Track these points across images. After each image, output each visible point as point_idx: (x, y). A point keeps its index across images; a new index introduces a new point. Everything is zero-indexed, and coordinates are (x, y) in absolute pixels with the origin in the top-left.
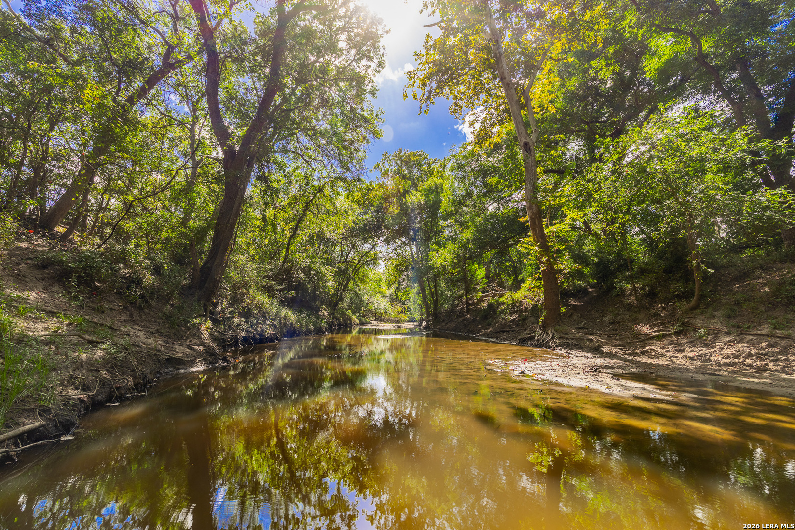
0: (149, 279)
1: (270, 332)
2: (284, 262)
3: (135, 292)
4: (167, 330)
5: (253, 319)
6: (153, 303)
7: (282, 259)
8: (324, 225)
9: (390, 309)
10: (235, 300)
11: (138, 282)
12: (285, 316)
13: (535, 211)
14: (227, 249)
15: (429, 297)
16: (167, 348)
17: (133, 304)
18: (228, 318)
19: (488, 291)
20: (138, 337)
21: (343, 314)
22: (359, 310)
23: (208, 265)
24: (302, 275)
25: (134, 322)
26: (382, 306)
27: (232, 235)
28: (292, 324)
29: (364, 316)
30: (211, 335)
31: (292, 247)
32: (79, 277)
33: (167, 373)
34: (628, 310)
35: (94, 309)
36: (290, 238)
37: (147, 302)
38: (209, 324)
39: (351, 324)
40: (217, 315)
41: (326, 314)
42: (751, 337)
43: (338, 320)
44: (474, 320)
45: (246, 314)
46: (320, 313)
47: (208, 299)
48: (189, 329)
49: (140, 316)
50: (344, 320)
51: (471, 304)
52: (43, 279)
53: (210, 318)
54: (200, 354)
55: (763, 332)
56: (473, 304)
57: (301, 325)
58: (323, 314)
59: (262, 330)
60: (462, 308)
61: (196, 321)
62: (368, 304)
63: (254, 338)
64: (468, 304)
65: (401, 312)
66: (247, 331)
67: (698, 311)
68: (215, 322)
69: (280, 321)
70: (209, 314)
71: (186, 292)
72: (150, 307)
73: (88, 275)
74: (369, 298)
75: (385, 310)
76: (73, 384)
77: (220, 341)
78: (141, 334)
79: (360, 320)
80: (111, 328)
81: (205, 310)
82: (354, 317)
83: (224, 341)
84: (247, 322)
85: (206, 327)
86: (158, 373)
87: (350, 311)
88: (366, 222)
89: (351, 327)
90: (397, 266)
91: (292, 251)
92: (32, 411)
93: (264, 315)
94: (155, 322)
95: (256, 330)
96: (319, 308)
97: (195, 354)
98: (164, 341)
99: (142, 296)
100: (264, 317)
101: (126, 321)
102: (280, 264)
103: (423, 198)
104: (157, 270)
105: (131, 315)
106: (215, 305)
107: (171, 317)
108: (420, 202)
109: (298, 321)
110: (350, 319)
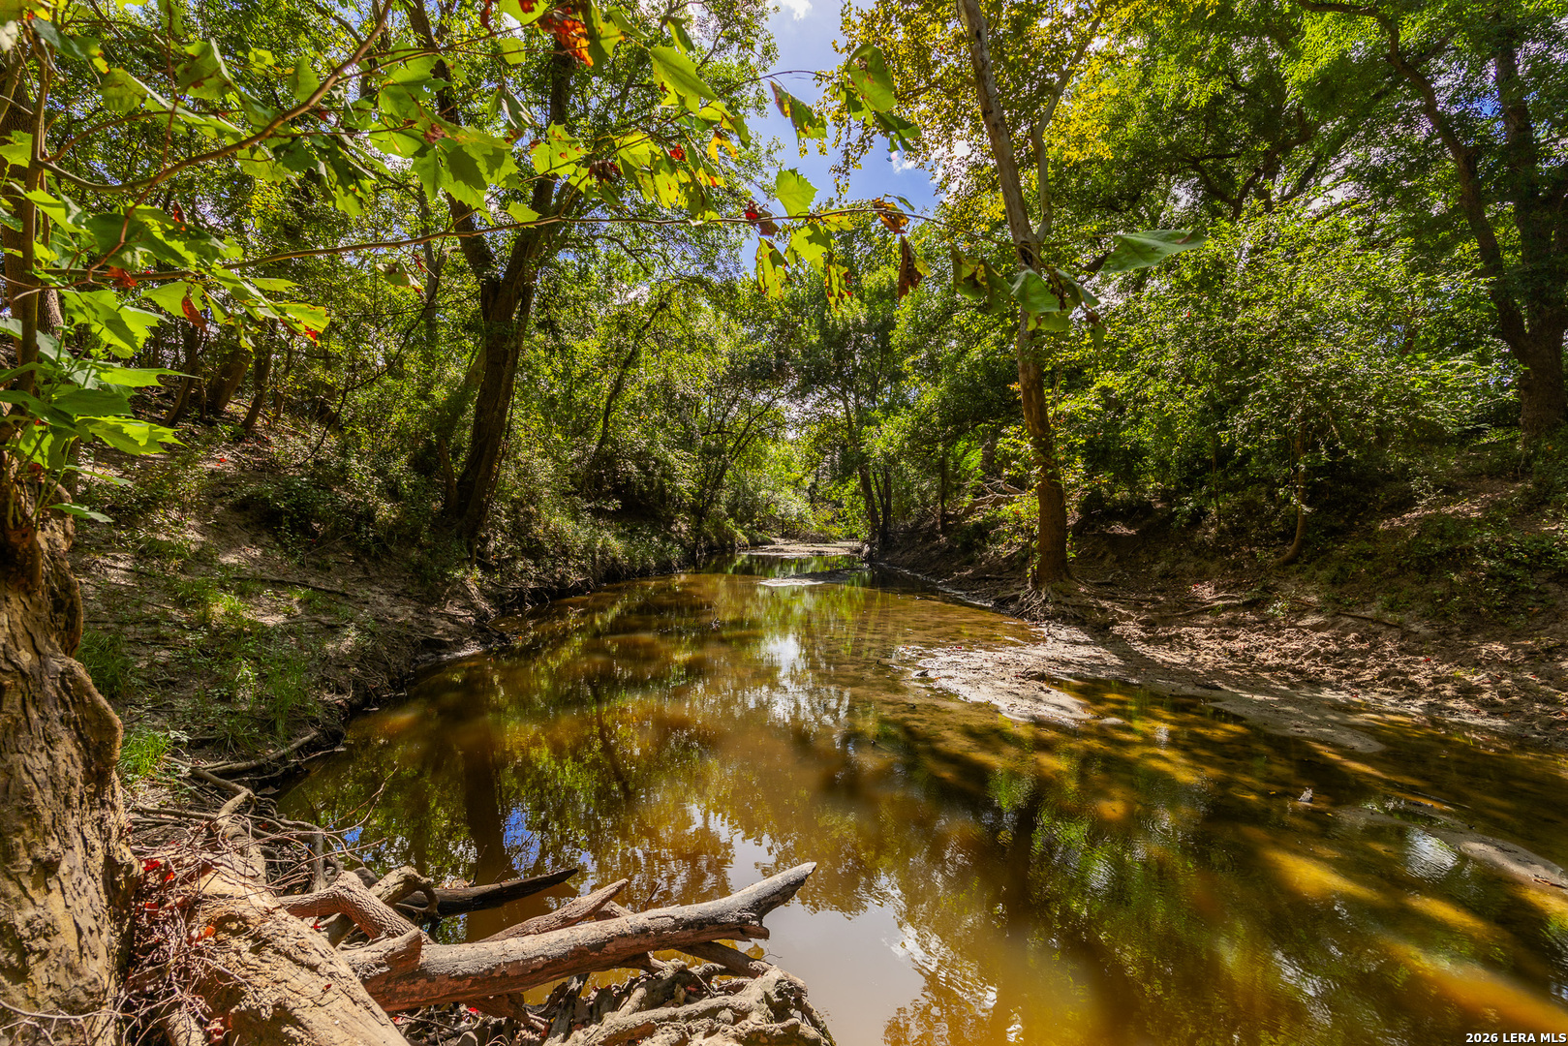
0: (385, 510)
1: (575, 578)
2: (600, 445)
3: (367, 533)
4: (417, 588)
5: (546, 560)
6: (393, 548)
7: (596, 438)
8: (673, 369)
9: (810, 516)
10: (518, 529)
11: (369, 516)
12: (603, 546)
13: (1032, 377)
14: (496, 452)
15: (877, 498)
16: (421, 622)
17: (366, 551)
18: (506, 560)
19: (984, 493)
20: (380, 604)
21: (719, 527)
22: (750, 517)
23: (469, 479)
24: (633, 468)
25: (371, 581)
26: (794, 510)
27: (502, 430)
28: (614, 559)
29: (760, 529)
30: (481, 589)
31: (614, 415)
32: (292, 521)
33: (425, 661)
34: (1196, 553)
35: (317, 566)
36: (611, 398)
37: (384, 546)
38: (478, 573)
39: (732, 546)
40: (488, 557)
41: (684, 528)
42: (1349, 620)
43: (707, 538)
44: (951, 550)
45: (534, 552)
46: (674, 528)
47: (473, 533)
48: (448, 584)
49: (378, 570)
50: (719, 539)
51: (950, 517)
52: (247, 526)
53: (478, 562)
54: (466, 628)
55: (1369, 614)
56: (955, 517)
57: (632, 559)
58: (680, 531)
59: (563, 577)
60: (935, 524)
61: (459, 574)
62: (767, 506)
63: (550, 591)
64: (945, 517)
65: (833, 521)
66: (538, 580)
67: (1294, 567)
68: (486, 568)
69: (593, 558)
70: (476, 557)
71: (440, 523)
72: (390, 554)
73: (302, 516)
74: (770, 493)
75: (801, 518)
76: (327, 686)
77: (496, 598)
78: (383, 599)
79: (751, 537)
80: (343, 594)
81: (470, 551)
82: (739, 532)
83: (503, 598)
84: (537, 565)
85: (473, 579)
86: (415, 661)
87: (731, 520)
88: (755, 358)
89: (733, 552)
90: (820, 438)
91: (615, 422)
92: (301, 721)
93: (565, 551)
94: (399, 577)
95: (552, 577)
96: (672, 518)
97: (460, 630)
98: (416, 611)
99: (377, 539)
100: (565, 553)
101: (360, 580)
102: (594, 448)
103: (865, 310)
104: (392, 492)
105: (366, 571)
106: (485, 541)
107: (421, 567)
108: (858, 320)
109: (626, 553)
110: (732, 536)
